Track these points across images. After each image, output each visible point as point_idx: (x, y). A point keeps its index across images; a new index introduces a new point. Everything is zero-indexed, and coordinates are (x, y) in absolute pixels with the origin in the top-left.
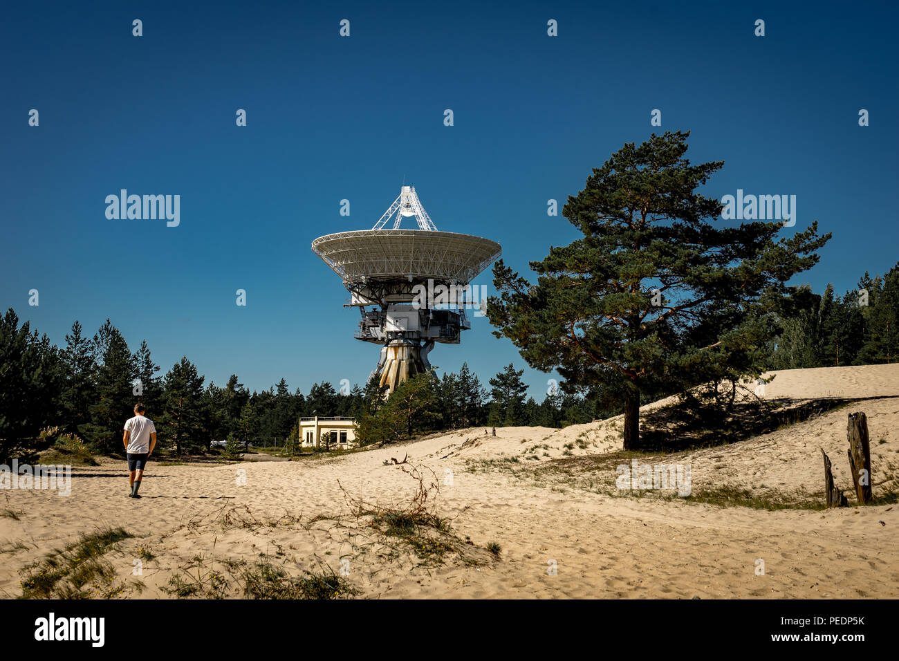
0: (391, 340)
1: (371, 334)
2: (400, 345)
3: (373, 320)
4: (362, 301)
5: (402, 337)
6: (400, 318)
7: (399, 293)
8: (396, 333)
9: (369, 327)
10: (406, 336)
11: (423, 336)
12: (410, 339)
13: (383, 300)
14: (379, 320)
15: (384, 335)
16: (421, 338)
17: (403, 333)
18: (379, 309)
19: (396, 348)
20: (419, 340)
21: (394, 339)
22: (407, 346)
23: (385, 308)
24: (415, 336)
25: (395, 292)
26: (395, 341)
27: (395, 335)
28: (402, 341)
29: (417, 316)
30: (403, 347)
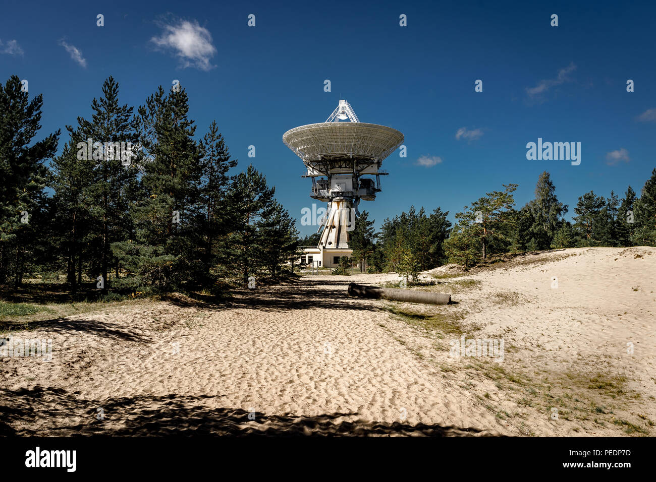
0: (334, 198)
1: (321, 195)
2: (341, 200)
3: (322, 185)
4: (316, 173)
5: (342, 196)
6: (340, 184)
7: (340, 167)
8: (338, 193)
9: (319, 189)
10: (344, 195)
11: (355, 195)
12: (347, 197)
13: (329, 172)
14: (326, 185)
15: (330, 194)
16: (353, 196)
17: (343, 193)
18: (326, 178)
19: (338, 202)
20: (352, 197)
21: (337, 197)
22: (346, 201)
23: (330, 178)
24: (350, 195)
25: (337, 166)
26: (338, 198)
27: (337, 194)
28: (342, 198)
29: (352, 182)
30: (343, 201)
